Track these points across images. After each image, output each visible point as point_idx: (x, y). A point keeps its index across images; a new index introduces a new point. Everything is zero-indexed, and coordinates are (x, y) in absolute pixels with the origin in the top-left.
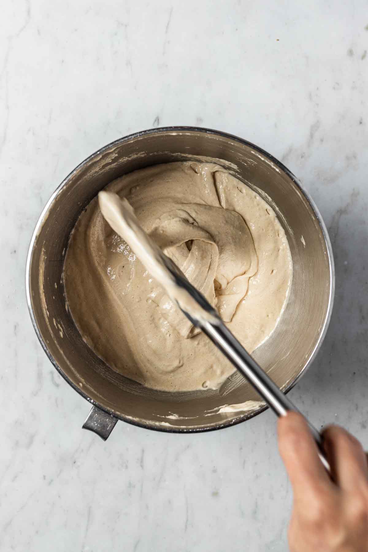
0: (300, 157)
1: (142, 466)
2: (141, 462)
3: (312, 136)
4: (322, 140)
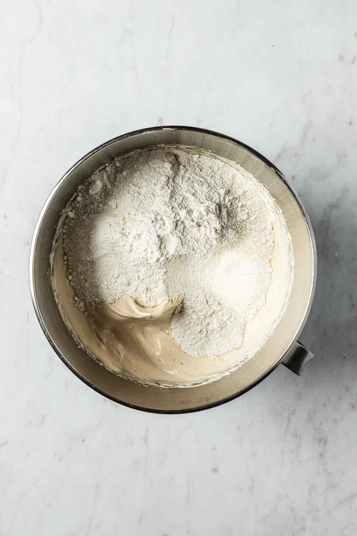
0: (294, 155)
1: (146, 444)
2: (146, 441)
3: (305, 136)
4: (314, 140)
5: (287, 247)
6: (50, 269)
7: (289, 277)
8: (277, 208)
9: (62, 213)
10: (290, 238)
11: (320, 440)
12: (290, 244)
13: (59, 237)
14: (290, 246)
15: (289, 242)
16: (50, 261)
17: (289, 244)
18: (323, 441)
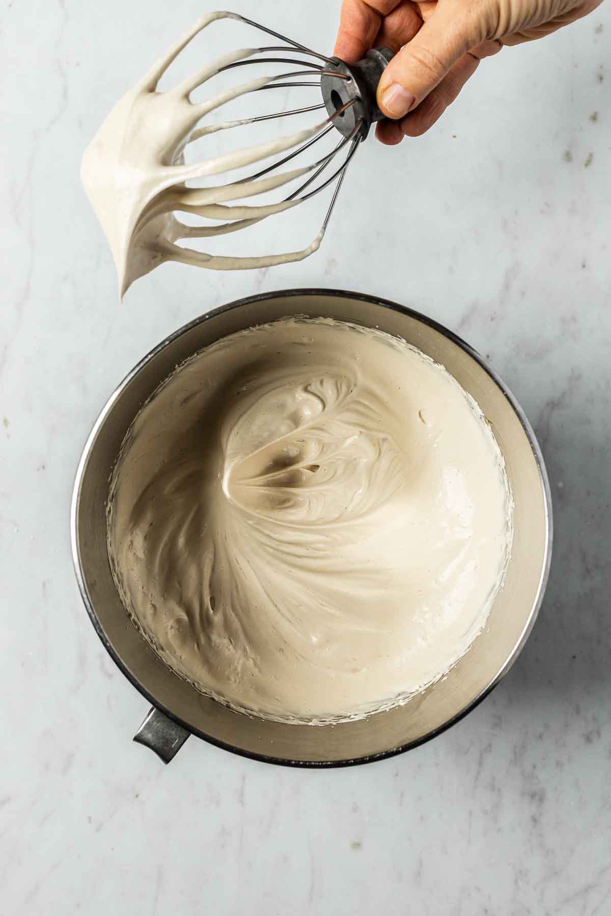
0: (490, 318)
1: (242, 802)
3: (507, 287)
4: (523, 294)
5: (343, 713)
6: (306, 318)
7: (294, 717)
8: (409, 695)
9: (400, 338)
10: (357, 718)
11: (533, 796)
12: (349, 717)
13: (359, 331)
14: (345, 717)
15: (352, 717)
16: (321, 318)
17: (349, 714)
18: (537, 796)
